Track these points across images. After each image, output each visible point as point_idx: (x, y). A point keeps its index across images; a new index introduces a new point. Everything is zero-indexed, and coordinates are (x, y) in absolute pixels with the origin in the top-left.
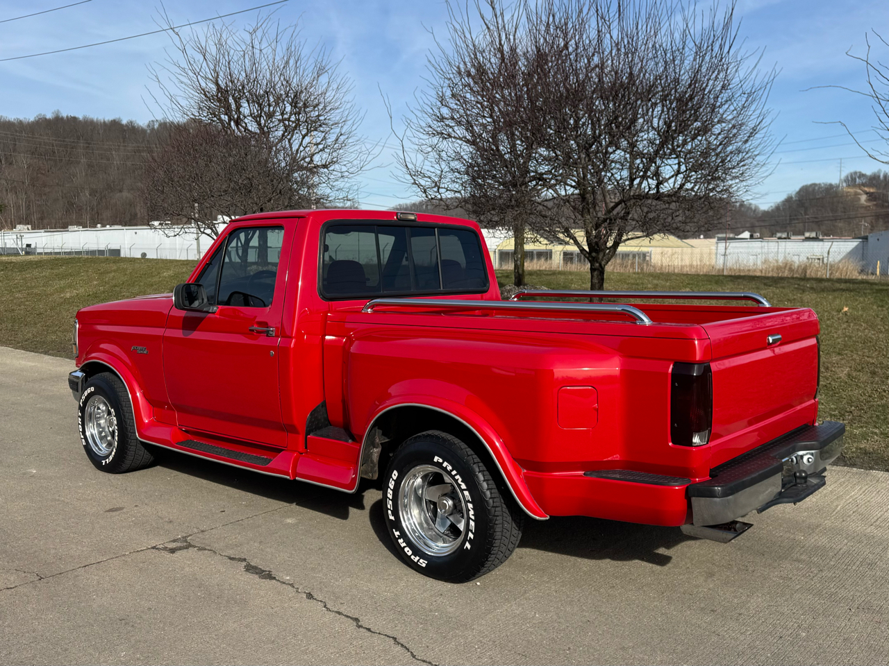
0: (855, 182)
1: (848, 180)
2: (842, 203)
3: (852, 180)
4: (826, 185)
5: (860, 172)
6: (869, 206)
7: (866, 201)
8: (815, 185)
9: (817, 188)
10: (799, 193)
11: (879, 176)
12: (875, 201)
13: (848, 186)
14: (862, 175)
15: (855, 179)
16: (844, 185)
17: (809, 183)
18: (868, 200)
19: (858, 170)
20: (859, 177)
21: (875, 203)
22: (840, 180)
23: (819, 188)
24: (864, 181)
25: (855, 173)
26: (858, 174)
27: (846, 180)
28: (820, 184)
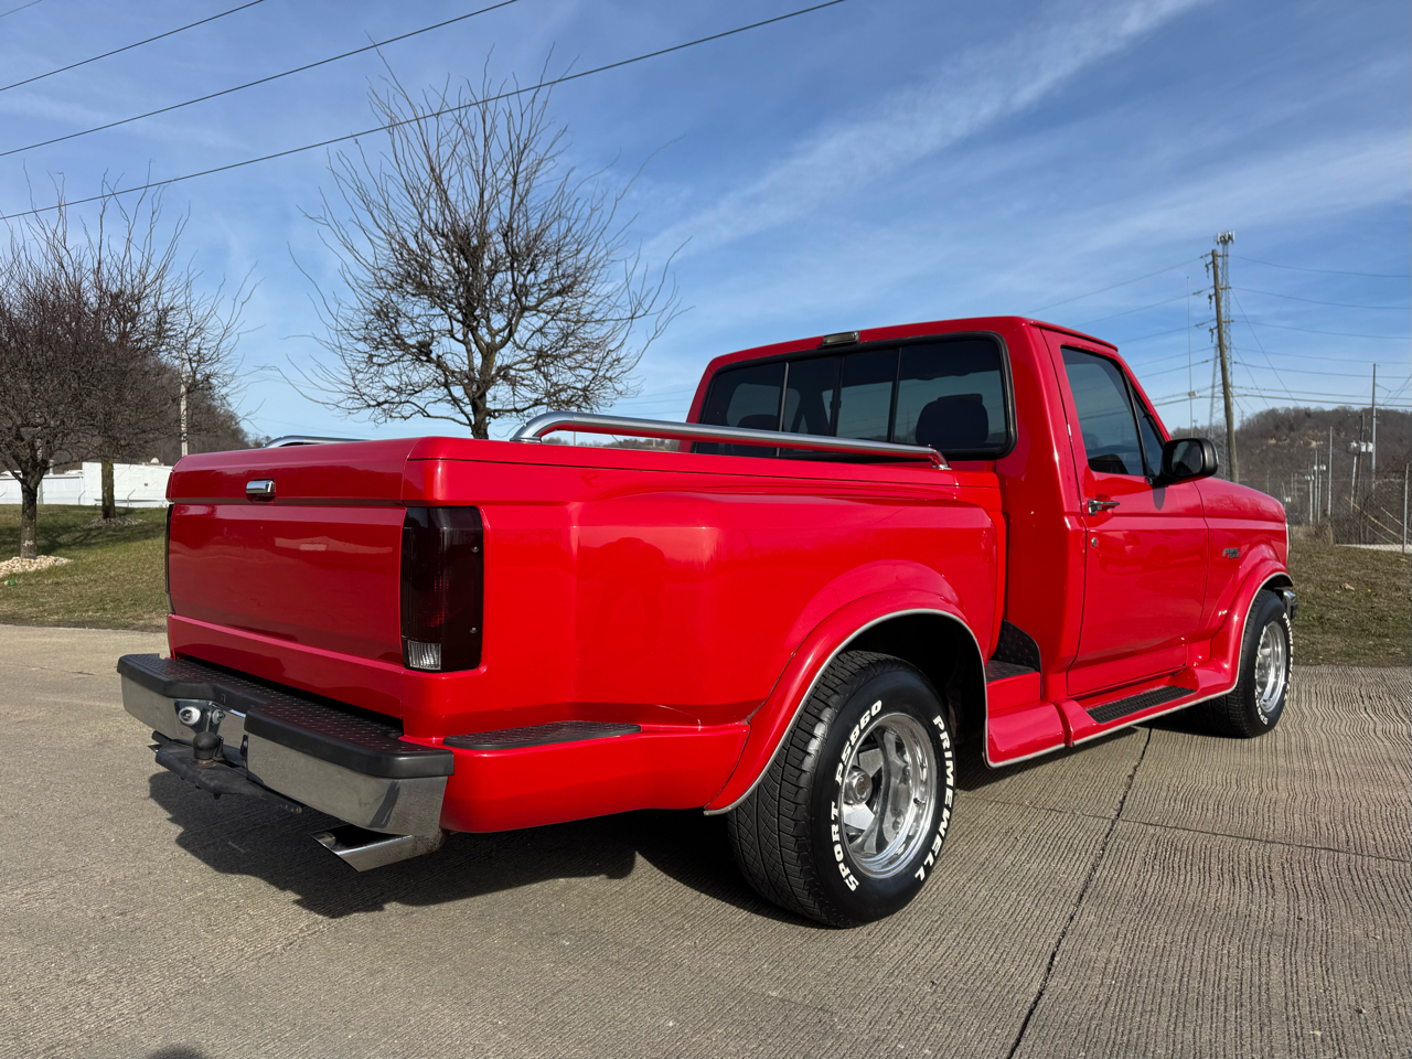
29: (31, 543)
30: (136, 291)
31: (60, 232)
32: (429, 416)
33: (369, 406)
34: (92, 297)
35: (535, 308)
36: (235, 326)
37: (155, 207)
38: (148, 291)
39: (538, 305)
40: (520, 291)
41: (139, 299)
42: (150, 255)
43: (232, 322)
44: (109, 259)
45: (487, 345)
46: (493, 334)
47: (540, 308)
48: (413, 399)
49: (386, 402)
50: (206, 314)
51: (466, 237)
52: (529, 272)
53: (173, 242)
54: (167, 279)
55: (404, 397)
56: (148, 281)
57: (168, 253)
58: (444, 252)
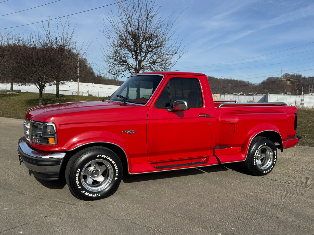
0: (286, 77)
1: (284, 76)
2: (281, 84)
3: (285, 76)
4: (276, 78)
5: (288, 74)
6: (290, 85)
7: (289, 83)
8: (272, 77)
9: (273, 79)
10: (267, 80)
11: (294, 75)
12: (292, 83)
13: (284, 78)
14: (289, 75)
15: (286, 76)
16: (283, 78)
17: (270, 77)
18: (290, 83)
19: (287, 73)
20: (288, 75)
21: (292, 84)
22: (281, 76)
23: (274, 79)
24: (289, 77)
25: (286, 74)
26: (287, 74)
27: (283, 76)
28: (274, 77)
29: (41, 103)
30: (64, 44)
31: (48, 31)
32: (126, 77)
33: (113, 74)
34: (54, 46)
35: (151, 51)
36: (86, 53)
37: (69, 24)
38: (67, 44)
39: (152, 50)
40: (148, 47)
41: (65, 46)
42: (68, 36)
43: (85, 52)
44: (59, 37)
45: (140, 60)
46: (142, 57)
47: (153, 51)
48: (123, 73)
49: (117, 74)
50: (79, 50)
51: (136, 34)
52: (150, 42)
53: (73, 33)
54: (71, 42)
55: (120, 73)
56: (67, 42)
57: (71, 35)
58: (131, 38)
